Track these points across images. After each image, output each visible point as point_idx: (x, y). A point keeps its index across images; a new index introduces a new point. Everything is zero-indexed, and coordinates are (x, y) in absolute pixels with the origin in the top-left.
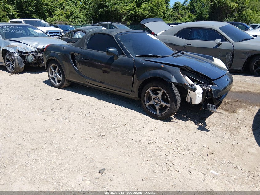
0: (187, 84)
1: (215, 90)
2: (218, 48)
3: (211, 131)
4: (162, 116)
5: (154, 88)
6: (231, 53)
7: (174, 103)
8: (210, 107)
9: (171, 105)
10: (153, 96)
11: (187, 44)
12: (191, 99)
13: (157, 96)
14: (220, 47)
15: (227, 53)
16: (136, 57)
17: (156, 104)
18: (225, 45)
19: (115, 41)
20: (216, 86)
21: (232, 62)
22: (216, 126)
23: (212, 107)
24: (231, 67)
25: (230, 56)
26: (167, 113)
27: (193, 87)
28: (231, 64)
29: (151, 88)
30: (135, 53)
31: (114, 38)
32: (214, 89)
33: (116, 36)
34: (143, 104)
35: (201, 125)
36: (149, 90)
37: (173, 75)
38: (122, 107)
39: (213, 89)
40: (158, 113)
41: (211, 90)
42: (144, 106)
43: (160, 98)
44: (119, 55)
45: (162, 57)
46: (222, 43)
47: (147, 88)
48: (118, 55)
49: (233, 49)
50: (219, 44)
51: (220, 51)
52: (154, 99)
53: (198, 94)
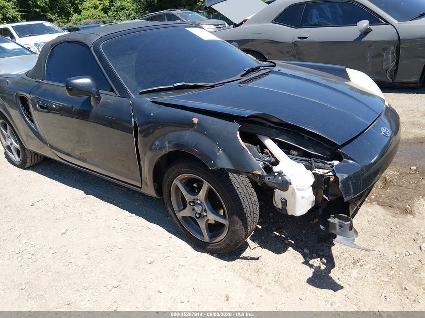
0: (260, 173)
1: (346, 179)
2: (365, 39)
3: (346, 288)
4: (217, 247)
5: (185, 176)
6: (393, 48)
7: (236, 218)
8: (338, 227)
9: (231, 223)
10: (188, 197)
11: (299, 38)
12: (284, 203)
13: (196, 197)
14: (368, 38)
15: (384, 49)
16: (141, 93)
17: (197, 215)
18: (379, 33)
19: (94, 57)
20: (351, 162)
21: (397, 67)
22: (361, 266)
23: (341, 226)
24: (395, 78)
25: (393, 54)
26: (225, 241)
27: (280, 178)
28: (396, 71)
29: (180, 177)
30: (139, 84)
31: (92, 50)
32: (345, 176)
33: (96, 45)
34: (171, 213)
35: (320, 267)
36: (176, 182)
37: (220, 145)
38: (134, 214)
39: (342, 176)
40: (206, 238)
41: (336, 178)
42: (175, 219)
43: (204, 202)
44: (100, 92)
45: (213, 86)
46: (372, 27)
47: (171, 177)
48: (98, 94)
49: (397, 38)
50: (366, 32)
51: (369, 46)
52: (191, 204)
53: (298, 190)
